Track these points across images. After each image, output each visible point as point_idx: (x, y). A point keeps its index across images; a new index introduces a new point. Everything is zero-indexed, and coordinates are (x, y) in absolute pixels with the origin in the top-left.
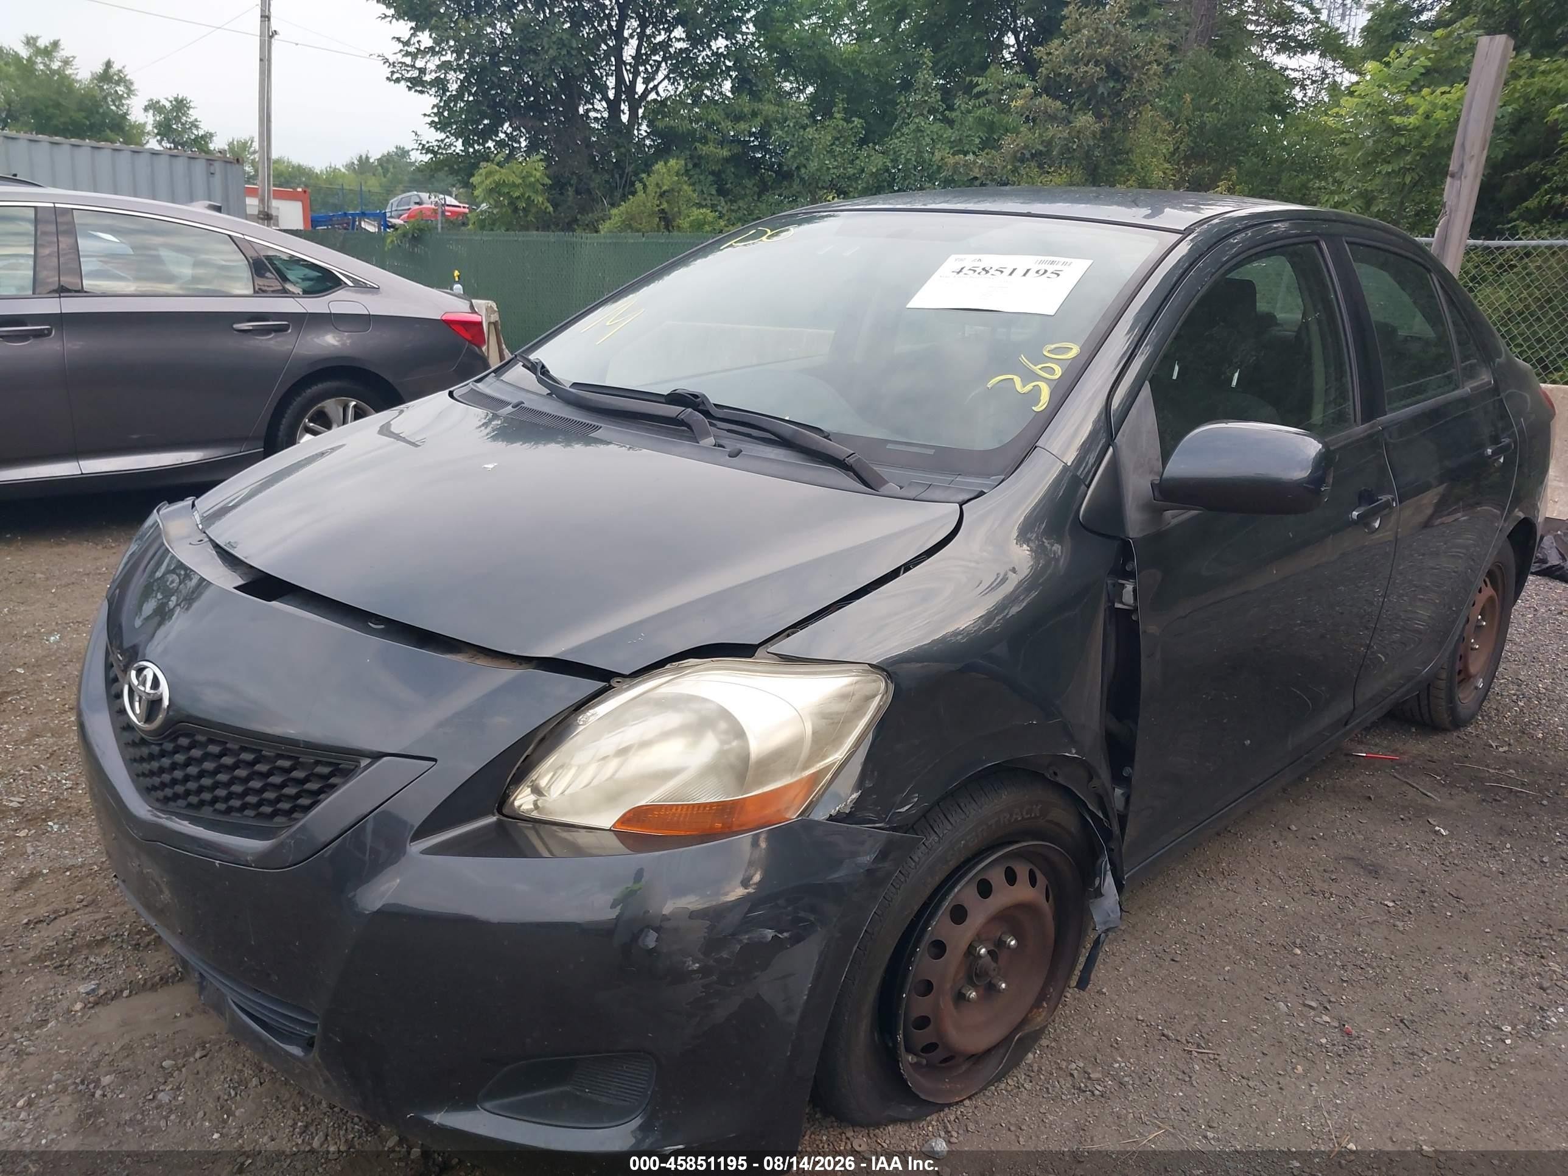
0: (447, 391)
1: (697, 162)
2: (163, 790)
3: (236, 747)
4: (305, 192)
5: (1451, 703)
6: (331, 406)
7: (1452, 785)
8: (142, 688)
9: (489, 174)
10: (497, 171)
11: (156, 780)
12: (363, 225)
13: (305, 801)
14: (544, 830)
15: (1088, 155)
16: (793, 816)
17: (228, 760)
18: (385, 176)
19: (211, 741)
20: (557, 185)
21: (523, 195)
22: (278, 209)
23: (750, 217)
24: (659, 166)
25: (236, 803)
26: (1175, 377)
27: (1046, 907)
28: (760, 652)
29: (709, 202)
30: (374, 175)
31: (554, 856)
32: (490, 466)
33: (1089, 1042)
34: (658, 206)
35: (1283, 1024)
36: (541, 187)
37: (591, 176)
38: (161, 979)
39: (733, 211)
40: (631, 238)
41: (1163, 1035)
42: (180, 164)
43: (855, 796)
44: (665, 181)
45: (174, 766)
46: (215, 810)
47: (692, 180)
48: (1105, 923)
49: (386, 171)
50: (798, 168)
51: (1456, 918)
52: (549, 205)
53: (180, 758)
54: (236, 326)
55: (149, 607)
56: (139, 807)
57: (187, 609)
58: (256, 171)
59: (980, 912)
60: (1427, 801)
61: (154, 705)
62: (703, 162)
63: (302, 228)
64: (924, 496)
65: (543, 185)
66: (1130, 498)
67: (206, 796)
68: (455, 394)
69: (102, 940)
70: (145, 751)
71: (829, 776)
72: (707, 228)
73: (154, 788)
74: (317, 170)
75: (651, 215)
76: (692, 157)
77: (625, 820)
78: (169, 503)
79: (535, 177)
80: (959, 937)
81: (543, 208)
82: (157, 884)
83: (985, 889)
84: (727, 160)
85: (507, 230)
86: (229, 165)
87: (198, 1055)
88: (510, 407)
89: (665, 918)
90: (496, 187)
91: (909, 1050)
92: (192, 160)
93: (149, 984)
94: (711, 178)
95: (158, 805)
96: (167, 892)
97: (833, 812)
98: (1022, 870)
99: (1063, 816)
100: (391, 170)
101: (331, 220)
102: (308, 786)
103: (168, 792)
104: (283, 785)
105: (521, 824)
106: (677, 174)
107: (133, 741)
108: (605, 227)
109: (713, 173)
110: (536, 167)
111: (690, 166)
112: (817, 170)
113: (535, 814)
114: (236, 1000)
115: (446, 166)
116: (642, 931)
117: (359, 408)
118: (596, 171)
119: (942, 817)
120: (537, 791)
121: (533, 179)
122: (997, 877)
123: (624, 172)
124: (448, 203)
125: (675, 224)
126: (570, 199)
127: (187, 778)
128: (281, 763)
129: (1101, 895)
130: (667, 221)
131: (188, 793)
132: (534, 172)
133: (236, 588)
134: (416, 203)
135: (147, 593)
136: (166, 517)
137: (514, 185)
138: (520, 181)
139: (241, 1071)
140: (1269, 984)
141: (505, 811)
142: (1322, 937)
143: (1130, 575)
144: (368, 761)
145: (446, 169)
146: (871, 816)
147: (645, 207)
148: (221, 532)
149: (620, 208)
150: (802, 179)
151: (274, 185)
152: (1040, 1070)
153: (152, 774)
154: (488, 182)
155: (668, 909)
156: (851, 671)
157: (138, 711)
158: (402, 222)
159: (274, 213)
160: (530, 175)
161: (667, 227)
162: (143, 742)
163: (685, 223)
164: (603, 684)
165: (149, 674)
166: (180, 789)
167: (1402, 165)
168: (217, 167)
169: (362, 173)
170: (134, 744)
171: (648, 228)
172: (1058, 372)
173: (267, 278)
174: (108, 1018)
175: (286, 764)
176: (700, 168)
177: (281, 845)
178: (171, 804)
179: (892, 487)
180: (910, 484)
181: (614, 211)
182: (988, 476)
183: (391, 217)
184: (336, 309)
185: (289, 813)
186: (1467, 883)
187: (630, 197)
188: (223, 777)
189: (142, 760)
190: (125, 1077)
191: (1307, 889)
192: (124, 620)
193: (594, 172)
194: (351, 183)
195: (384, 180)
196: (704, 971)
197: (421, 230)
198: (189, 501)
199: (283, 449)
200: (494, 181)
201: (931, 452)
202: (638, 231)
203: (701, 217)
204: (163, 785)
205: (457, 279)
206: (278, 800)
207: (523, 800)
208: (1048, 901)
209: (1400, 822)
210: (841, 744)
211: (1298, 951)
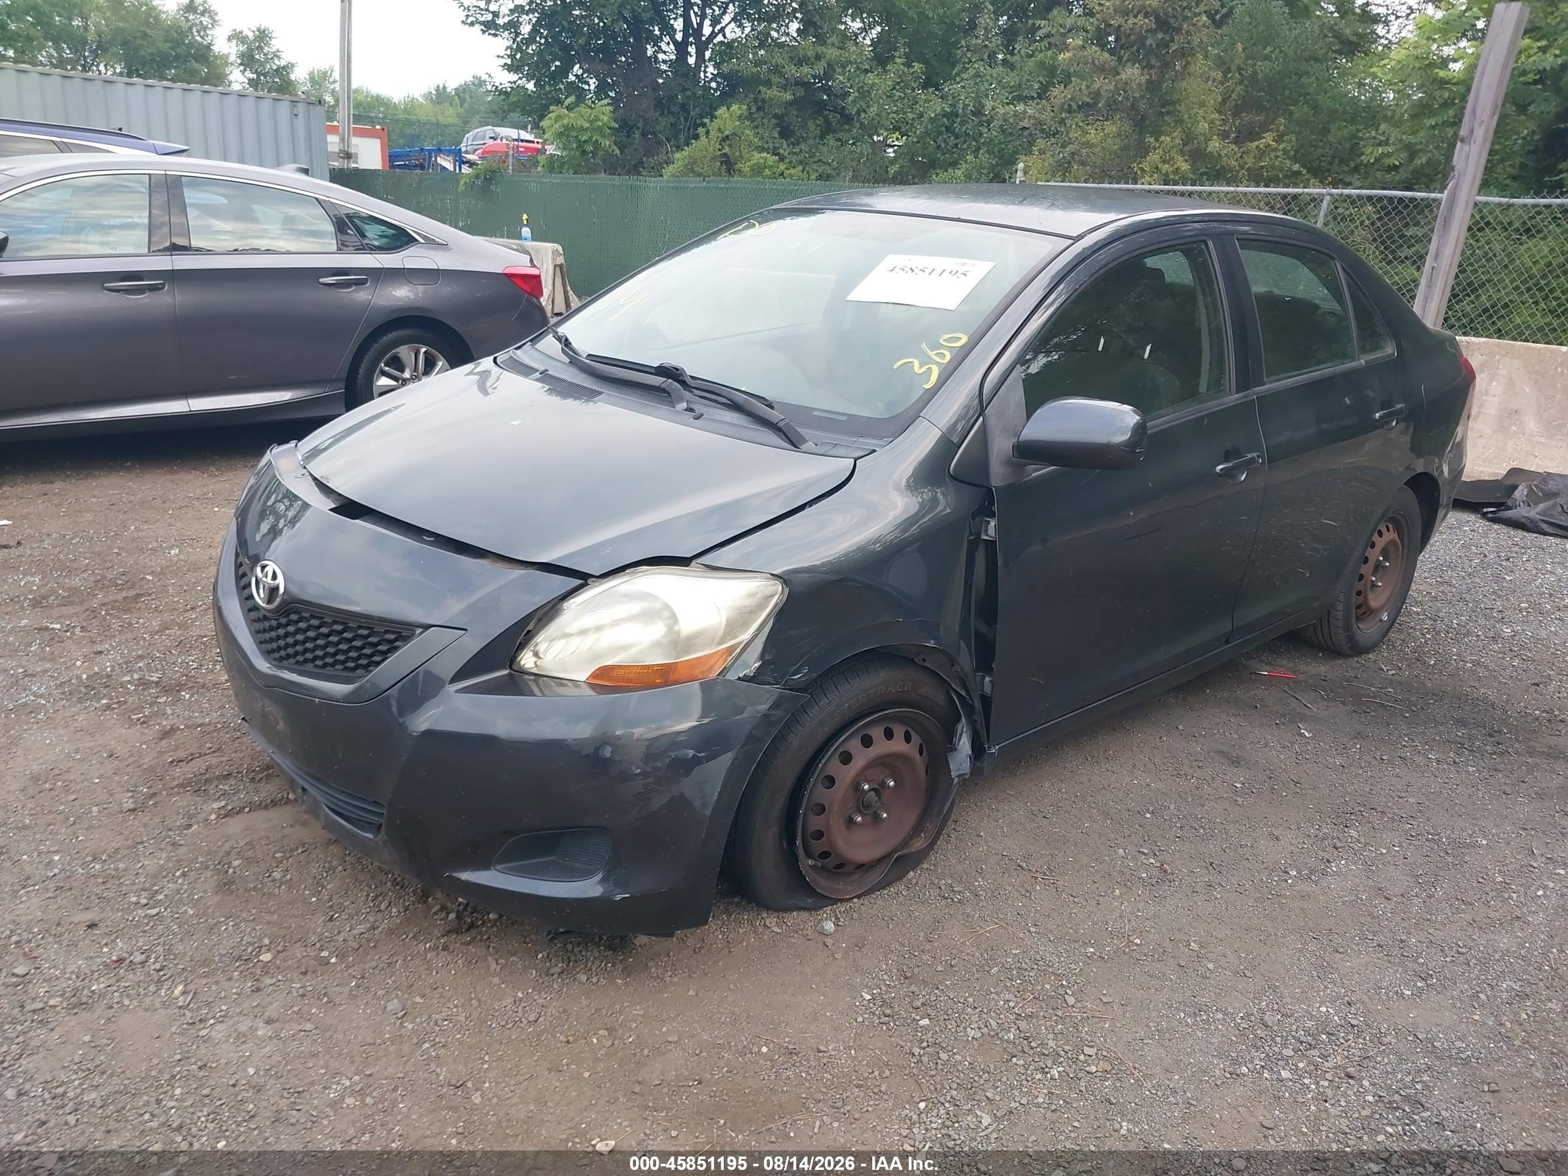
0: (492, 357)
1: (761, 105)
2: (278, 652)
3: (330, 621)
4: (383, 129)
5: (1348, 631)
6: (405, 352)
7: (1334, 699)
8: (264, 579)
9: (559, 118)
10: (566, 115)
11: (274, 645)
12: (439, 160)
13: (377, 658)
14: (541, 680)
15: (1133, 107)
16: (714, 675)
17: (324, 630)
18: (461, 107)
19: (313, 617)
20: (624, 127)
21: (591, 138)
22: (357, 146)
23: (812, 160)
24: (722, 111)
25: (329, 660)
26: (1100, 349)
27: (920, 761)
28: (693, 563)
29: (771, 145)
30: (451, 105)
31: (544, 695)
32: (516, 423)
33: (960, 868)
34: (720, 150)
35: (1116, 863)
36: (609, 131)
37: (657, 119)
38: (272, 801)
39: (795, 153)
40: (693, 182)
41: (1019, 866)
42: (266, 105)
43: (757, 665)
44: (727, 126)
45: (287, 635)
46: (315, 666)
47: (755, 123)
48: (958, 770)
49: (462, 101)
50: (858, 113)
51: (1289, 796)
52: (615, 147)
53: (291, 629)
54: (321, 280)
55: (265, 527)
56: (263, 665)
57: (293, 527)
58: (337, 101)
59: (861, 758)
60: (1305, 711)
61: (274, 590)
62: (767, 105)
63: (380, 167)
64: (830, 453)
65: (610, 128)
66: (995, 455)
67: (309, 656)
68: (498, 361)
69: (228, 775)
70: (267, 624)
71: (738, 650)
72: (767, 172)
73: (273, 651)
74: (396, 100)
75: (714, 158)
76: (755, 100)
77: (594, 675)
78: (279, 445)
79: (602, 121)
80: (845, 775)
81: (610, 150)
82: (275, 718)
83: (867, 741)
84: (791, 103)
85: (575, 173)
86: (311, 106)
87: (300, 851)
88: (538, 373)
89: (619, 738)
90: (565, 130)
91: (809, 855)
92: (276, 102)
93: (263, 804)
94: (774, 121)
95: (275, 663)
96: (282, 723)
97: (741, 675)
98: (899, 731)
99: (929, 690)
100: (468, 100)
101: (408, 155)
102: (380, 648)
103: (283, 653)
104: (362, 647)
105: (526, 677)
106: (740, 118)
107: (258, 618)
108: (669, 171)
109: (776, 116)
110: (604, 112)
111: (754, 109)
112: (877, 114)
113: (535, 671)
114: (329, 805)
115: (518, 107)
116: (600, 746)
117: (429, 354)
118: (662, 114)
119: (833, 686)
120: (536, 654)
121: (600, 123)
122: (877, 733)
123: (689, 114)
124: (522, 138)
125: (737, 167)
126: (636, 142)
127: (296, 643)
128: (361, 632)
129: (956, 750)
130: (729, 165)
131: (296, 654)
132: (602, 116)
133: (331, 510)
134: (491, 138)
135: (262, 516)
136: (276, 456)
137: (582, 129)
138: (588, 125)
139: (330, 862)
140: (1117, 837)
141: (514, 667)
142: (1172, 807)
143: (992, 515)
144: (421, 630)
145: (519, 110)
146: (770, 680)
147: (707, 151)
148: (318, 468)
149: (683, 152)
150: (862, 124)
151: (354, 124)
152: (917, 884)
153: (271, 640)
154: (557, 126)
155: (618, 733)
156: (756, 577)
157: (262, 595)
158: (477, 158)
159: (353, 150)
160: (597, 119)
161: (729, 171)
162: (265, 618)
163: (745, 167)
164: (581, 582)
165: (269, 570)
166: (290, 651)
167: (1446, 118)
168: (301, 108)
169: (439, 103)
170: (258, 620)
171: (710, 172)
172: (948, 356)
173: (348, 234)
174: (235, 826)
175: (365, 632)
176: (764, 111)
177: (360, 687)
178: (285, 662)
179: (809, 446)
180: (822, 443)
181: (678, 155)
182: (881, 438)
183: (467, 152)
184: (410, 264)
185: (366, 667)
186: (1310, 773)
187: (693, 141)
188: (320, 642)
189: (264, 631)
190: (249, 861)
191: (1175, 773)
192: (248, 535)
193: (660, 115)
194: (426, 114)
195: (461, 110)
196: (644, 774)
197: (493, 172)
198: (293, 443)
199: (363, 403)
200: (563, 125)
201: (845, 418)
202: (700, 175)
203: (762, 161)
204: (279, 649)
205: (525, 222)
206: (358, 658)
207: (527, 660)
208: (921, 754)
209: (1274, 726)
210: (748, 629)
211: (1148, 815)
